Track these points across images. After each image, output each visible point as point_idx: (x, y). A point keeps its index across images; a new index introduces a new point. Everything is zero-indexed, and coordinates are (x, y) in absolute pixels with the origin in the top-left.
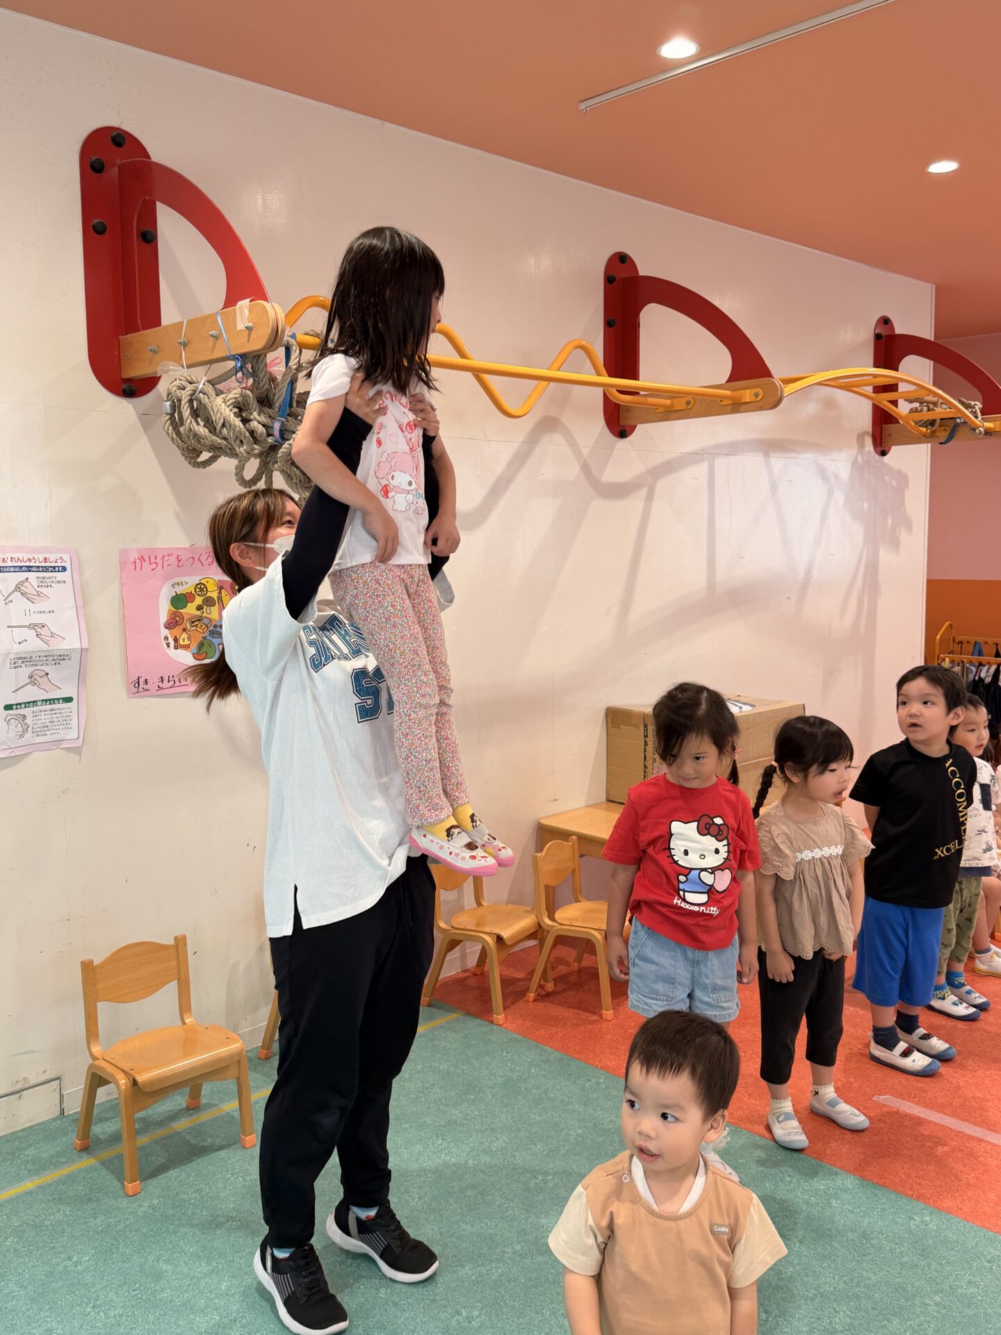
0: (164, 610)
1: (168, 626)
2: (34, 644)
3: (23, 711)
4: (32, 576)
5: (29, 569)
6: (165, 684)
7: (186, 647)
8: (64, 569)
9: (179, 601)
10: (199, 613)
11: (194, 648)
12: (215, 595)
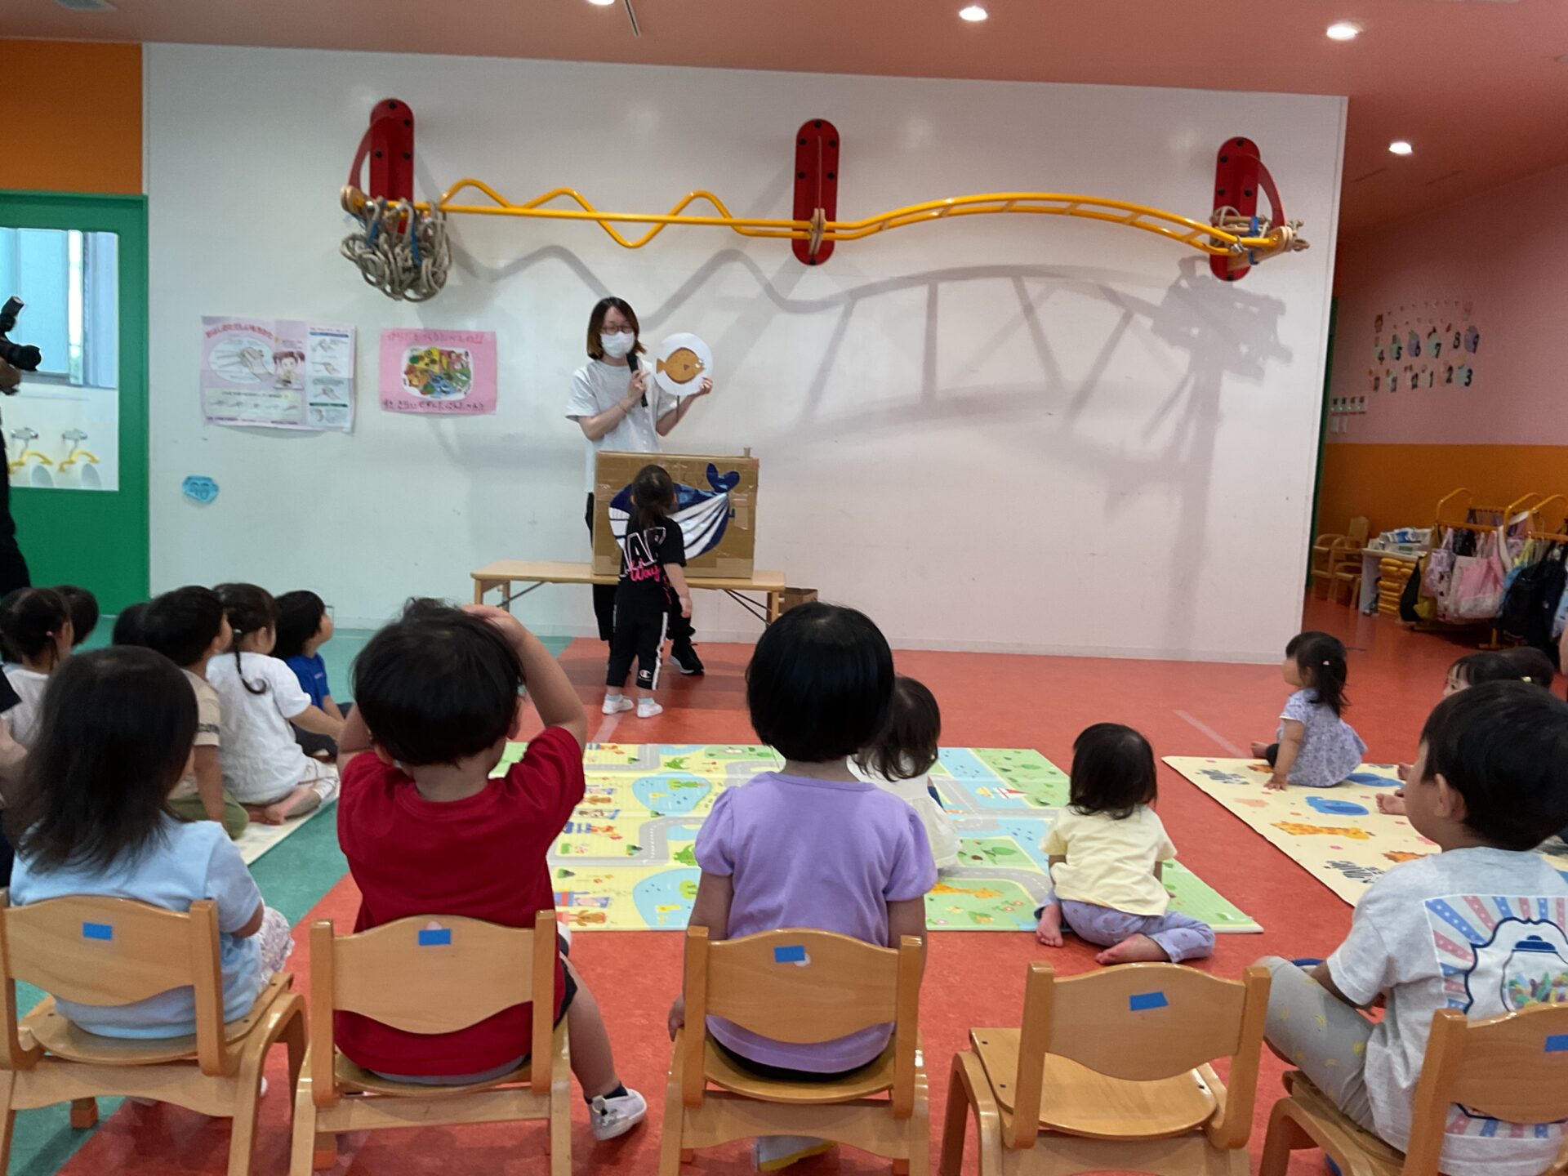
0: (405, 363)
1: (407, 373)
2: (324, 373)
3: (320, 408)
4: (328, 339)
5: (327, 334)
6: (403, 406)
7: (416, 386)
8: (347, 336)
9: (415, 359)
10: (425, 367)
11: (421, 387)
12: (437, 358)
